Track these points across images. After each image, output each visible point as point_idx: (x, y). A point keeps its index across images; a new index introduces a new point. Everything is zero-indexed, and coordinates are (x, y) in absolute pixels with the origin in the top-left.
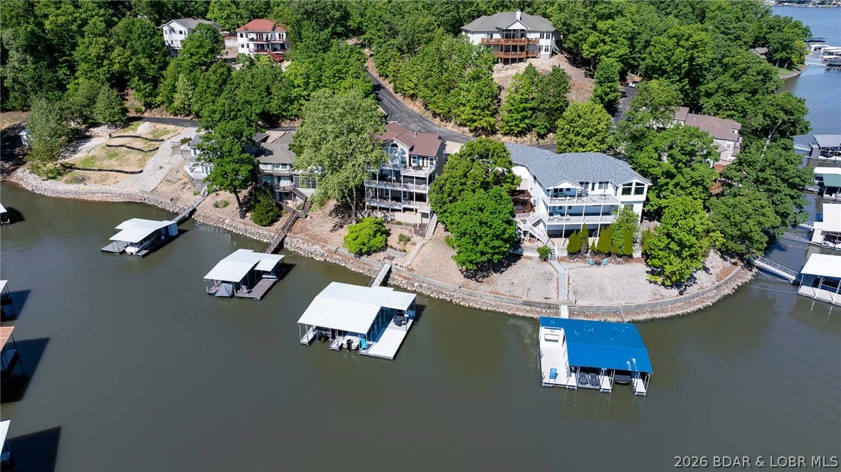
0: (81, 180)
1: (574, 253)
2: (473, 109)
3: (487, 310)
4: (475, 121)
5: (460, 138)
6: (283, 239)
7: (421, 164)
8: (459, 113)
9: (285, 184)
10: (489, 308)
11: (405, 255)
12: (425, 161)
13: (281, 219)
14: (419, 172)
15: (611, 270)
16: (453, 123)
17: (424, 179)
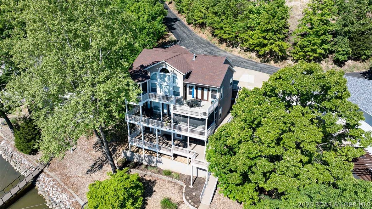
2: (264, 31)
4: (265, 45)
5: (248, 63)
6: (38, 176)
7: (199, 97)
8: (247, 37)
12: (205, 92)
14: (196, 109)
16: (239, 49)
17: (203, 120)
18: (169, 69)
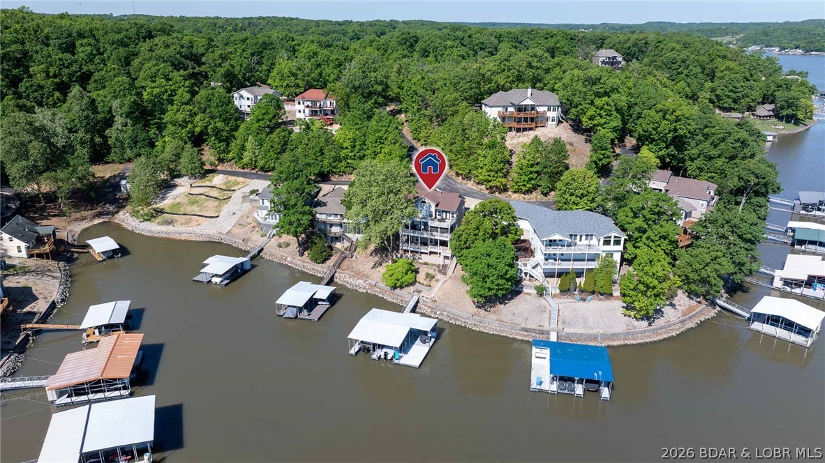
0: (170, 223)
1: (565, 291)
2: (488, 172)
3: (493, 334)
4: (490, 181)
5: (478, 194)
6: (334, 274)
7: (444, 217)
8: (477, 174)
9: (336, 230)
10: (495, 333)
11: (430, 289)
12: (448, 215)
13: (332, 258)
14: (443, 223)
15: (594, 305)
16: (472, 182)
17: (447, 229)
18: (426, 201)
